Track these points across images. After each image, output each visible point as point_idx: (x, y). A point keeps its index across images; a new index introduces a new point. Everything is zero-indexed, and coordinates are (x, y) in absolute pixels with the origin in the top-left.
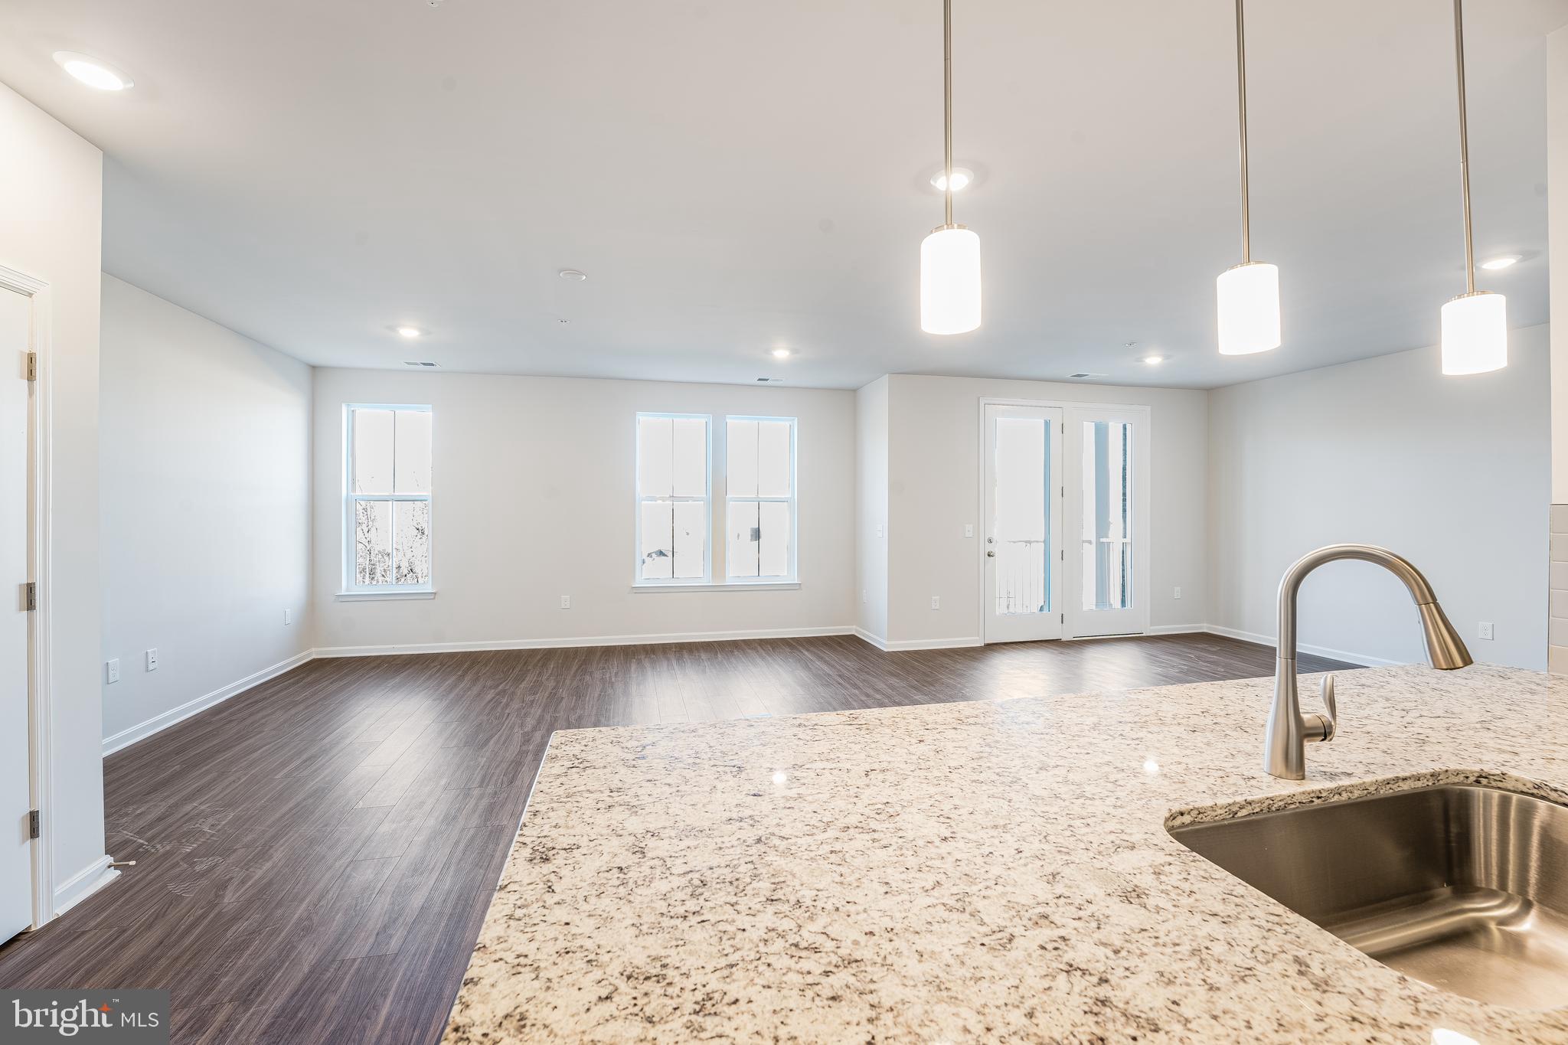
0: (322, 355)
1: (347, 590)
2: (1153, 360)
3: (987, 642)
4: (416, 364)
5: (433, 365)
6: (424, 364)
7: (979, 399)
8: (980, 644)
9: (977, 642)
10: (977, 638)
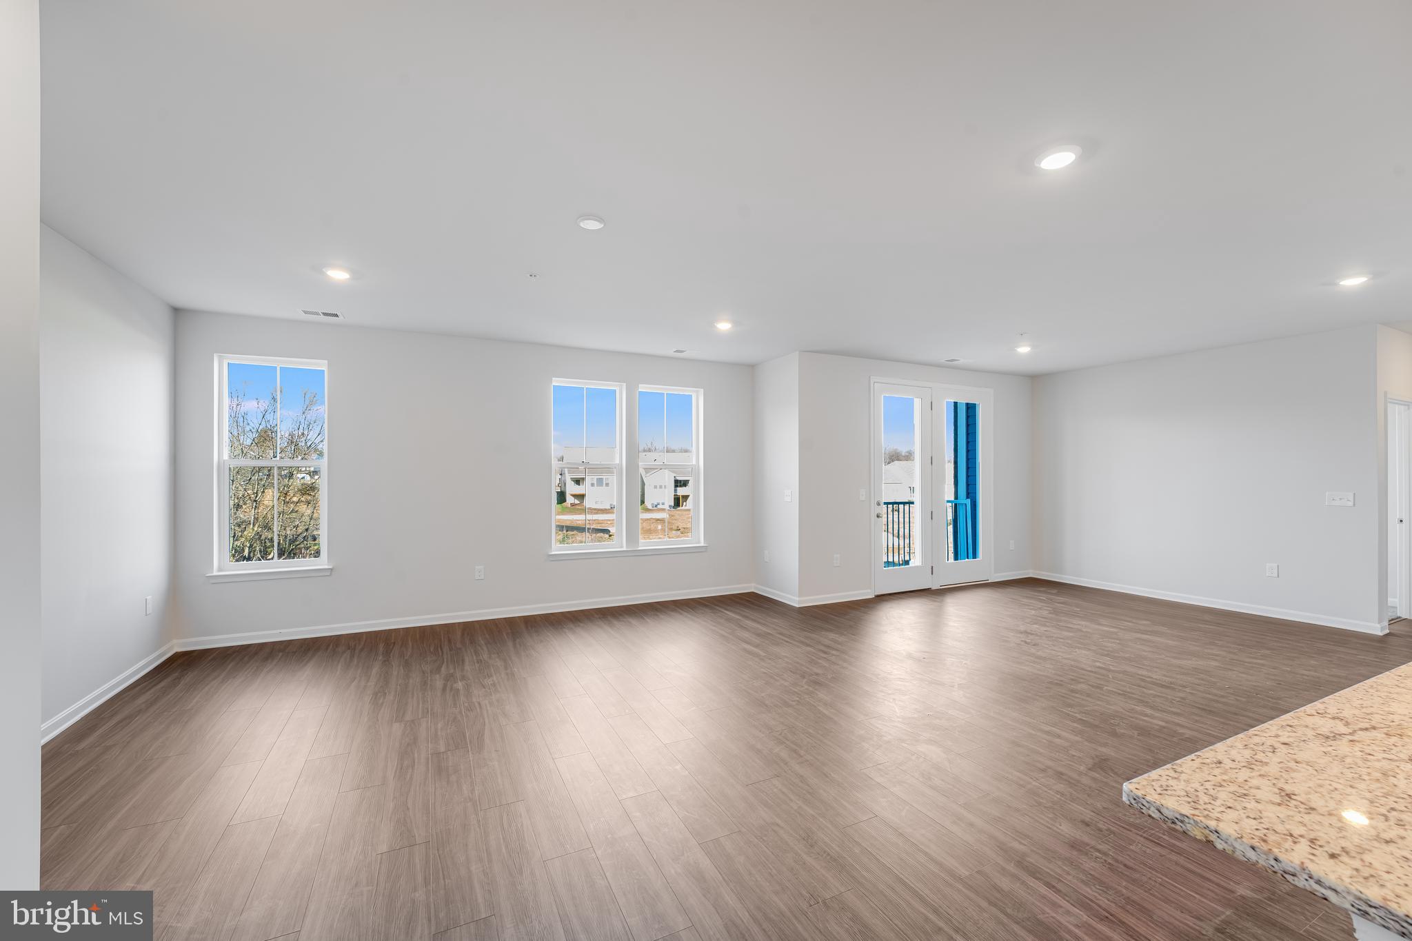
0: (189, 294)
1: (220, 570)
2: (1024, 350)
3: (876, 594)
4: (317, 314)
5: (336, 315)
6: (325, 314)
7: (870, 377)
8: (871, 596)
9: (869, 594)
10: (869, 591)
